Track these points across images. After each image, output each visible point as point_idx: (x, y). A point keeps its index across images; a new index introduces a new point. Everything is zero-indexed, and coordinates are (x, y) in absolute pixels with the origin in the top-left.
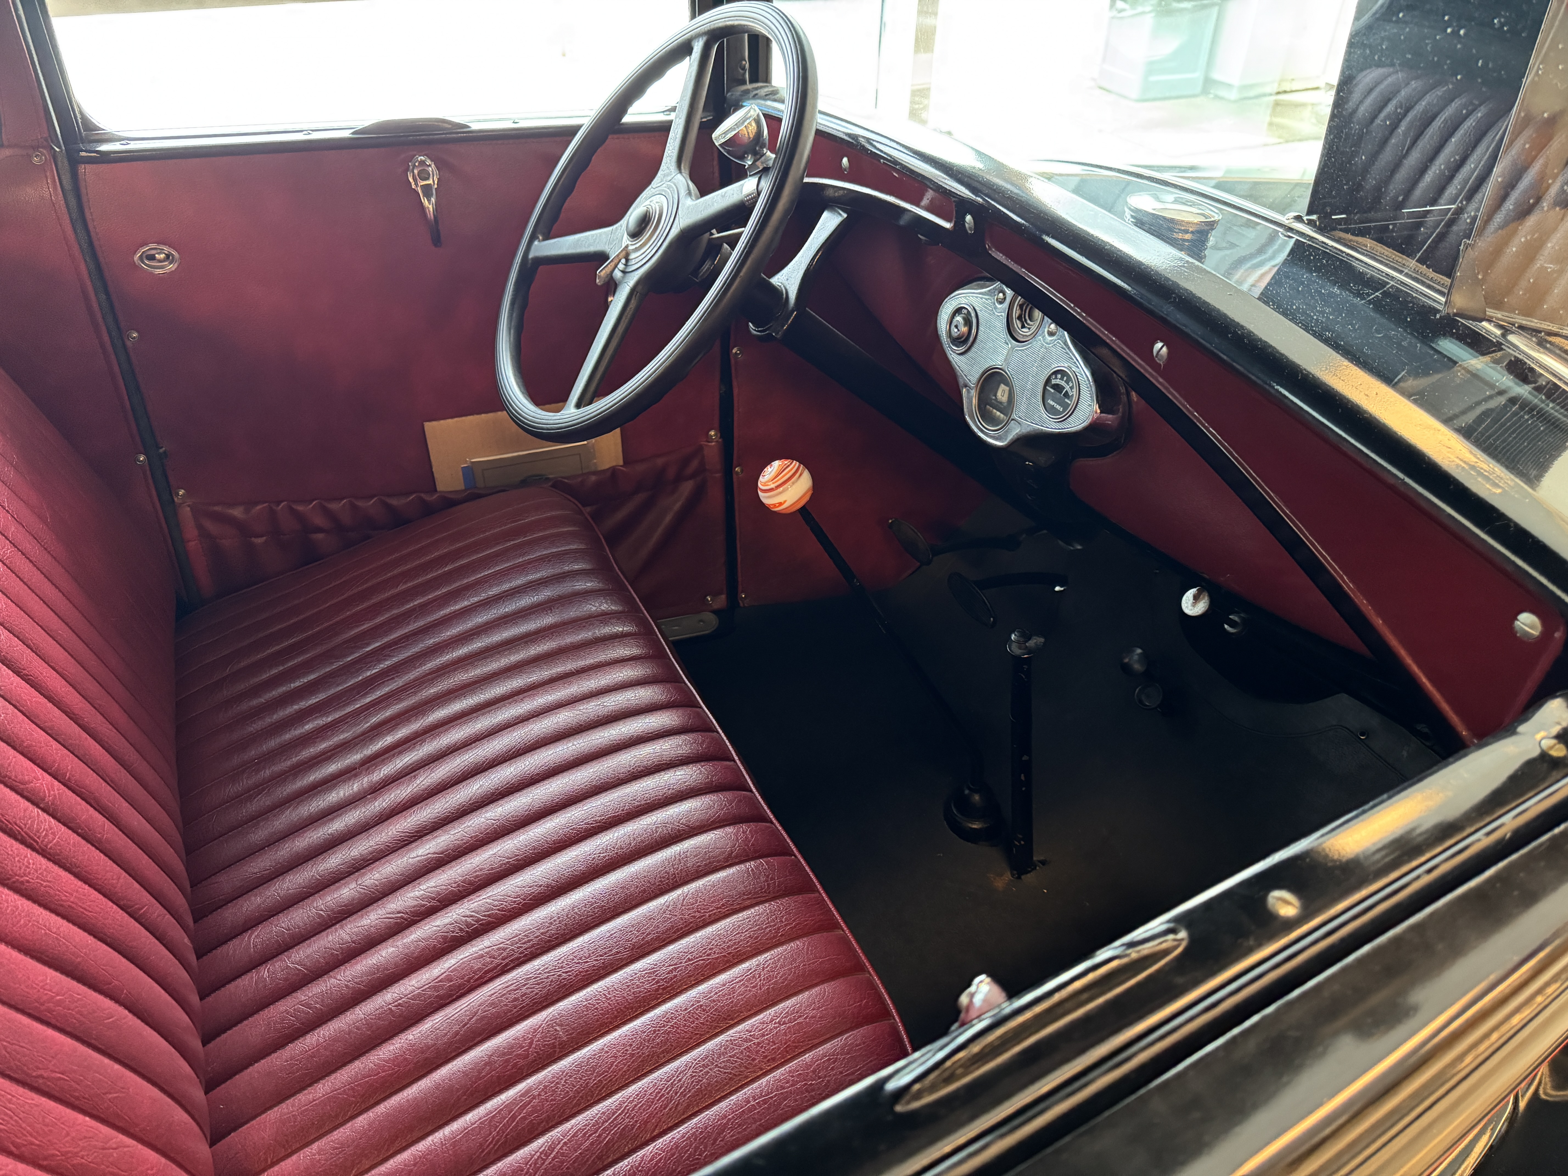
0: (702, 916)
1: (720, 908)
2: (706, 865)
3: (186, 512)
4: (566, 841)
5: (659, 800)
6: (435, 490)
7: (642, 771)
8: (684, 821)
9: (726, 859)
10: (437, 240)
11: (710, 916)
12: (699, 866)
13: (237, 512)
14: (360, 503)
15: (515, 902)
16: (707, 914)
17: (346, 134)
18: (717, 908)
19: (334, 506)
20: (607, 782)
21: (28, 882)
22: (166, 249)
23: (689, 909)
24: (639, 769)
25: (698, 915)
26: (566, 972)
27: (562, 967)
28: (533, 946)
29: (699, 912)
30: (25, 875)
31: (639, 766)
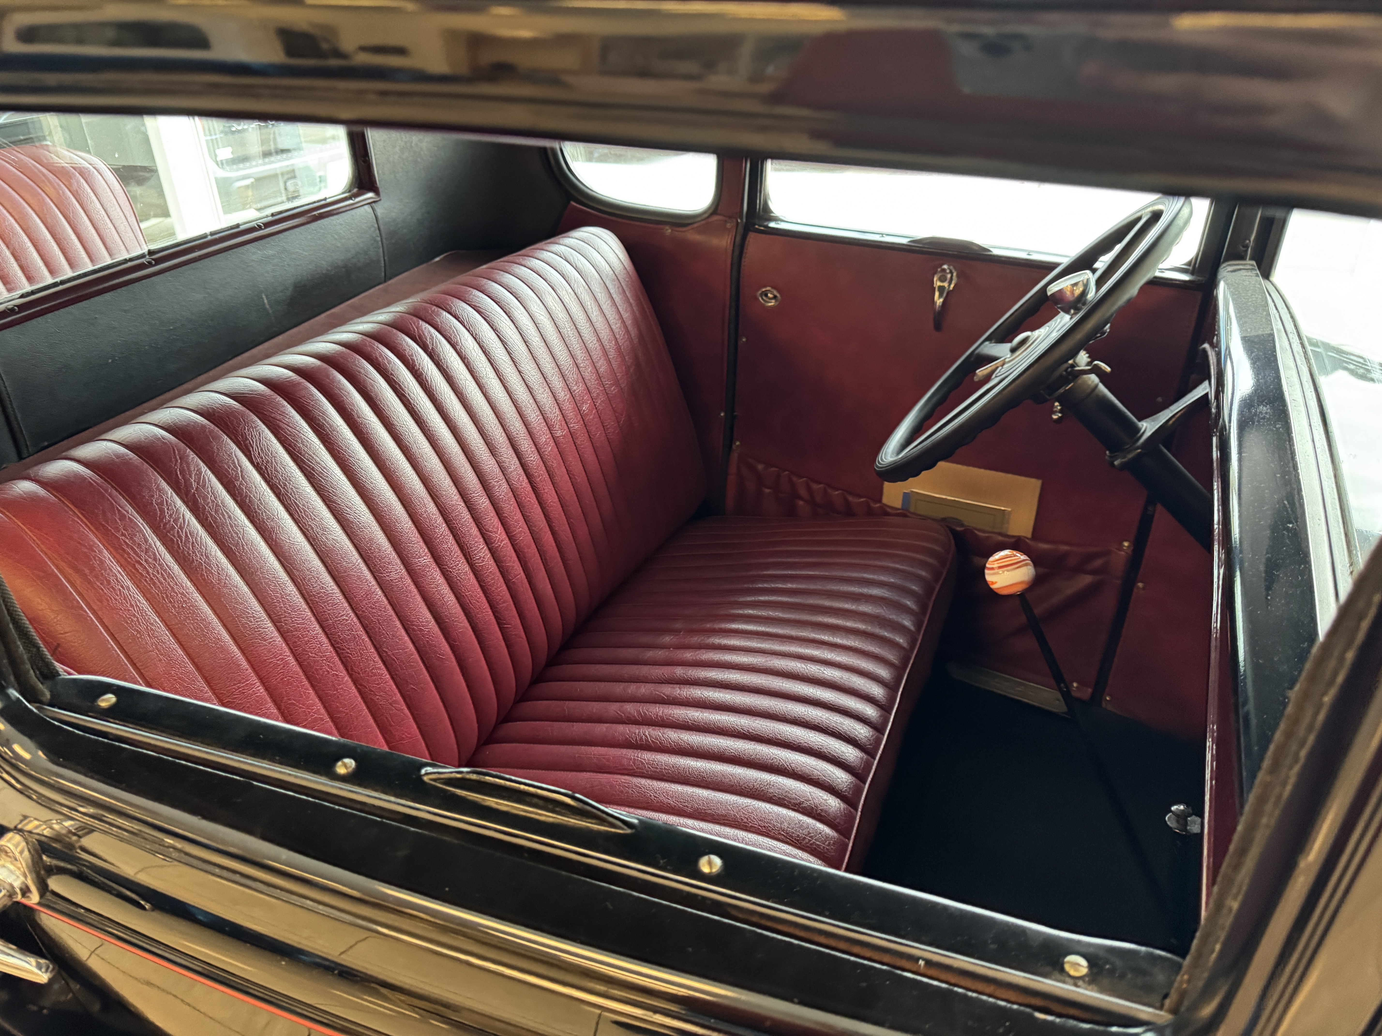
0: (746, 823)
1: (761, 827)
2: (779, 798)
3: (735, 457)
4: (723, 731)
5: (794, 744)
6: (880, 500)
7: (803, 722)
8: (793, 765)
9: (795, 805)
10: (938, 326)
11: (751, 826)
12: (775, 796)
13: (760, 467)
14: (830, 491)
15: (670, 743)
16: (750, 824)
17: (904, 241)
18: (759, 826)
19: (815, 486)
20: (778, 715)
21: (451, 572)
22: (776, 293)
23: (743, 813)
24: (802, 720)
25: (745, 820)
26: (655, 797)
27: (656, 793)
28: (655, 772)
29: (747, 820)
30: (451, 568)
31: (804, 718)
